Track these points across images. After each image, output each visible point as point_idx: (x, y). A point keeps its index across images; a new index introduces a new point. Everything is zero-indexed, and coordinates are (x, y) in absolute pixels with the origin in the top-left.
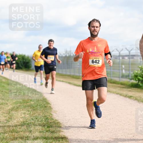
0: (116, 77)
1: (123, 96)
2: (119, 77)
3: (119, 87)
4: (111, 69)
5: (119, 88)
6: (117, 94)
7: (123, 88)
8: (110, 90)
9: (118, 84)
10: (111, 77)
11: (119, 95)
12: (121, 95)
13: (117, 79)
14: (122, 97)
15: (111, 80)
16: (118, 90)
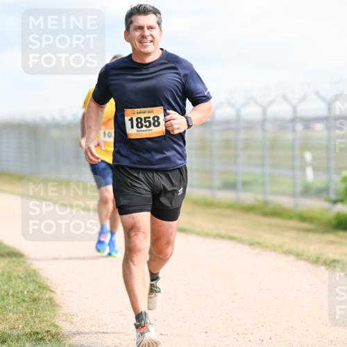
0: (283, 194)
1: (308, 259)
2: (294, 195)
3: (292, 228)
4: (263, 166)
5: (293, 234)
6: (287, 253)
7: (308, 231)
8: (261, 241)
9: (290, 217)
10: (264, 193)
11: (292, 257)
12: (299, 256)
13: (286, 202)
14: (302, 263)
15: (266, 203)
16: (289, 239)
